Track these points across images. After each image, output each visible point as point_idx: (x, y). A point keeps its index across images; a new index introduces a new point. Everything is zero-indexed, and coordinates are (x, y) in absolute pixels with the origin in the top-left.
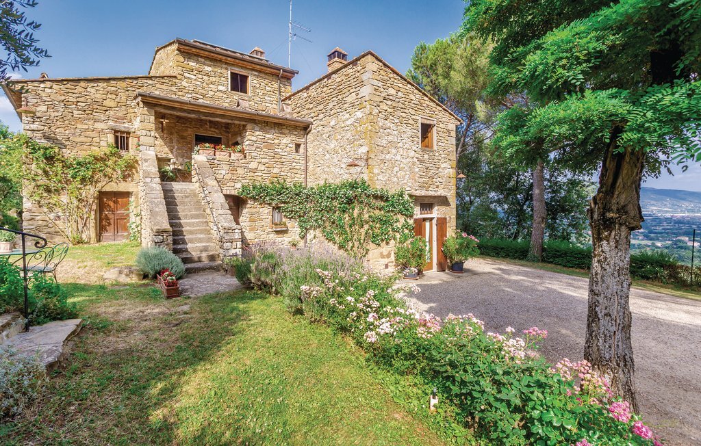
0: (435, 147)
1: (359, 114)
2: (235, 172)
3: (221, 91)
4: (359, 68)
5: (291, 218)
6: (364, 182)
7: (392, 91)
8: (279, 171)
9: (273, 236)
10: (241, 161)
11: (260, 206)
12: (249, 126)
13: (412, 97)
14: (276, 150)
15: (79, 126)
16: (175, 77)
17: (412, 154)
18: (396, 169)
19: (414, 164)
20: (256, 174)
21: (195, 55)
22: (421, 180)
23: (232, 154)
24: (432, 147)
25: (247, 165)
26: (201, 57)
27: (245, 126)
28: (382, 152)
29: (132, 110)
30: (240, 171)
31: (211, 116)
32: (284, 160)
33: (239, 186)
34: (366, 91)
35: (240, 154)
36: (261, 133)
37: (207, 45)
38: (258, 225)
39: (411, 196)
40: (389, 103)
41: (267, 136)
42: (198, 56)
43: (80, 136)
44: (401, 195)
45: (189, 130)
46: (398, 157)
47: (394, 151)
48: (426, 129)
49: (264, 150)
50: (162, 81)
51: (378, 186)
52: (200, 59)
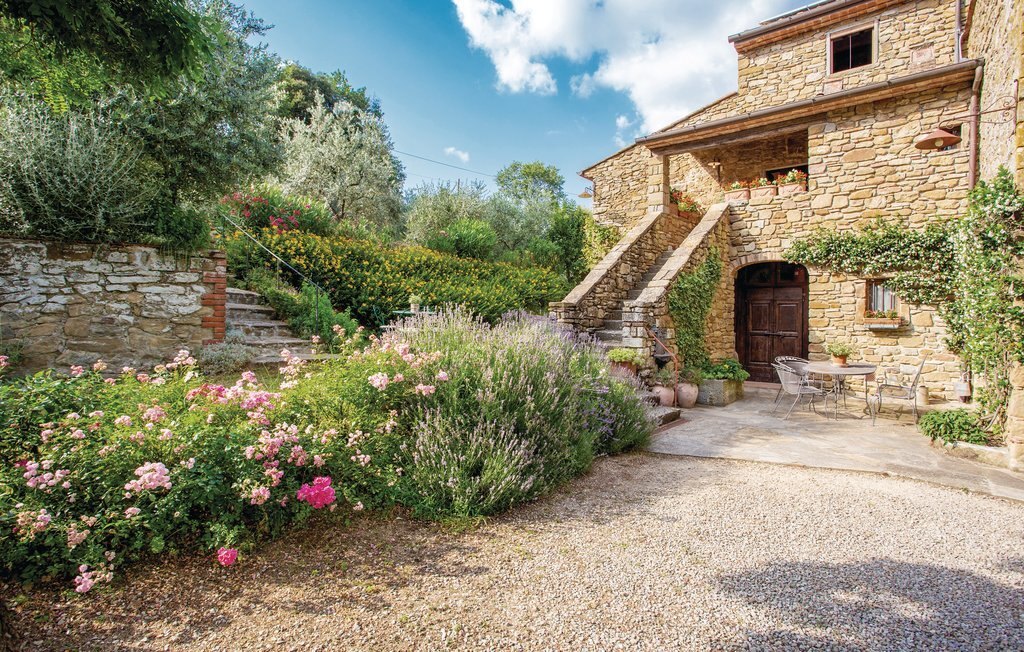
2: (781, 221)
3: (811, 83)
5: (918, 303)
8: (884, 201)
9: (866, 340)
10: (796, 199)
11: (836, 279)
12: (812, 129)
14: (878, 159)
15: (634, 198)
16: (736, 94)
20: (827, 217)
21: (766, 46)
23: (780, 189)
25: (807, 203)
26: (776, 43)
27: (805, 132)
29: (684, 163)
30: (793, 216)
31: (740, 137)
32: (902, 175)
33: (787, 244)
35: (794, 187)
36: (839, 134)
37: (778, 19)
38: (831, 315)
41: (854, 135)
42: (770, 44)
43: (635, 209)
45: (756, 166)
49: (846, 166)
50: (718, 108)
52: (773, 48)
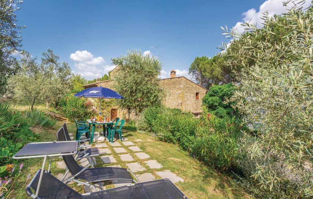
0: (199, 99)
1: (180, 92)
4: (180, 80)
6: (180, 110)
7: (188, 86)
13: (194, 86)
17: (193, 101)
18: (189, 106)
19: (193, 104)
22: (195, 108)
24: (198, 99)
28: (185, 102)
34: (182, 86)
39: (192, 113)
40: (188, 89)
44: (190, 113)
46: (189, 103)
47: (188, 101)
48: (197, 94)
51: (183, 111)
